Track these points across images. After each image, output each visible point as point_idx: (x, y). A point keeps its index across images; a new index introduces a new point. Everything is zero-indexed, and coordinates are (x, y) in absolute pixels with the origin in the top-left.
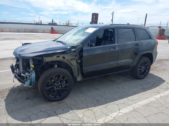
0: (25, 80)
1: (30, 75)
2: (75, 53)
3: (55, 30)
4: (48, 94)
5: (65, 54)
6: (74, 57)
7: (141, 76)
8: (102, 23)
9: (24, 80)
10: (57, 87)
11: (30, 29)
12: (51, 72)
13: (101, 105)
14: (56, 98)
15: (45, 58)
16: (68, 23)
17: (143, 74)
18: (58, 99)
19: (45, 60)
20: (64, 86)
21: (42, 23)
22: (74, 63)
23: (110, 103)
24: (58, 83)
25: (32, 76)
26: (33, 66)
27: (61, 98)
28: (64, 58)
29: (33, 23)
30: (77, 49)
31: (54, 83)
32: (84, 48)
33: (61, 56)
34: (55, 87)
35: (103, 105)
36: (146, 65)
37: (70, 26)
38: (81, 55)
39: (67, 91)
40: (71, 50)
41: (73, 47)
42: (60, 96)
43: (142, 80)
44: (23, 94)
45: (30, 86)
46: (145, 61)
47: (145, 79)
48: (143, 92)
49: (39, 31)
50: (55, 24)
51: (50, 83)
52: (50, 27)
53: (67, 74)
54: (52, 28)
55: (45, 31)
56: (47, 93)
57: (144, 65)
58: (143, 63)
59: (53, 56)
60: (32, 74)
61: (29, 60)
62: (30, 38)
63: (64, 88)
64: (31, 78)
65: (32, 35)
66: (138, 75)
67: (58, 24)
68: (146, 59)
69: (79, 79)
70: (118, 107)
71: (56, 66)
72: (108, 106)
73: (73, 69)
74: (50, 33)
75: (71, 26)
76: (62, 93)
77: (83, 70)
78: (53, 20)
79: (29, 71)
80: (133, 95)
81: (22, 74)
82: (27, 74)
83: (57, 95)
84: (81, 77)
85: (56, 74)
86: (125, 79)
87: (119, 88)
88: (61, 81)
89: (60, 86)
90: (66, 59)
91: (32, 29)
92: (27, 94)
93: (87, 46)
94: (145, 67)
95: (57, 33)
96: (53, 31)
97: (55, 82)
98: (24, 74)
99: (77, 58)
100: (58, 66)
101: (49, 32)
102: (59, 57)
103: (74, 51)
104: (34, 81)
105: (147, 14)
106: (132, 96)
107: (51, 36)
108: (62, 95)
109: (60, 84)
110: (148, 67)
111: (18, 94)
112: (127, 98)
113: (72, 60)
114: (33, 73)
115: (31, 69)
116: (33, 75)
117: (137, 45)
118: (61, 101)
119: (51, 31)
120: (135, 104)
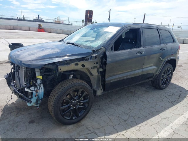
0: (30, 97)
1: (36, 90)
2: (96, 60)
3: (43, 28)
4: (63, 116)
5: (85, 61)
6: (95, 65)
7: (163, 86)
8: (96, 22)
9: (28, 97)
10: (74, 106)
11: (12, 26)
12: (68, 85)
13: (132, 127)
14: (73, 120)
15: (60, 67)
16: (57, 19)
17: (165, 83)
18: (75, 121)
19: (60, 69)
20: (82, 104)
21: (25, 19)
22: (95, 72)
23: (142, 124)
24: (76, 100)
25: (40, 92)
26: (41, 77)
27: (79, 119)
28: (83, 66)
29: (16, 18)
30: (99, 53)
31: (71, 100)
32: (108, 53)
33: (80, 63)
34: (72, 106)
35: (134, 126)
36: (169, 73)
37: (61, 24)
38: (103, 62)
39: (85, 109)
40: (92, 55)
41: (94, 52)
42: (78, 116)
43: (164, 90)
44: (23, 115)
45: (36, 104)
46: (169, 68)
47: (167, 89)
48: (173, 106)
49: (23, 28)
50: (42, 21)
51: (65, 100)
52: (37, 24)
53: (87, 87)
54: (40, 26)
55: (31, 29)
56: (62, 114)
57: (167, 73)
58: (166, 70)
59: (71, 64)
60: (39, 89)
61: (34, 69)
62: (13, 36)
63: (82, 105)
64: (38, 94)
65: (15, 33)
66: (161, 84)
67: (45, 21)
68: (169, 66)
69: (99, 92)
70: (154, 129)
71: (71, 77)
72: (141, 128)
73: (91, 80)
74: (37, 31)
75: (63, 24)
76: (79, 113)
77: (105, 81)
78: (39, 16)
79: (36, 84)
80: (163, 111)
81: (25, 89)
82: (32, 88)
83: (74, 116)
84: (102, 90)
85: (74, 88)
86: (144, 89)
87: (143, 102)
88: (79, 97)
89: (78, 104)
90: (85, 67)
91: (13, 25)
92: (29, 114)
93: (111, 50)
94: (168, 75)
95: (45, 32)
96: (40, 29)
97: (72, 98)
98: (29, 88)
99: (98, 66)
100: (73, 77)
101: (36, 29)
102: (77, 64)
103: (96, 57)
104: (42, 97)
105: (145, 14)
106: (163, 113)
107: (40, 35)
108: (80, 115)
109: (78, 101)
110: (170, 75)
111: (17, 115)
112: (158, 115)
113: (92, 68)
114: (41, 87)
115: (39, 82)
116: (42, 90)
117: (162, 49)
118: (79, 123)
119: (39, 29)
120: (172, 124)
